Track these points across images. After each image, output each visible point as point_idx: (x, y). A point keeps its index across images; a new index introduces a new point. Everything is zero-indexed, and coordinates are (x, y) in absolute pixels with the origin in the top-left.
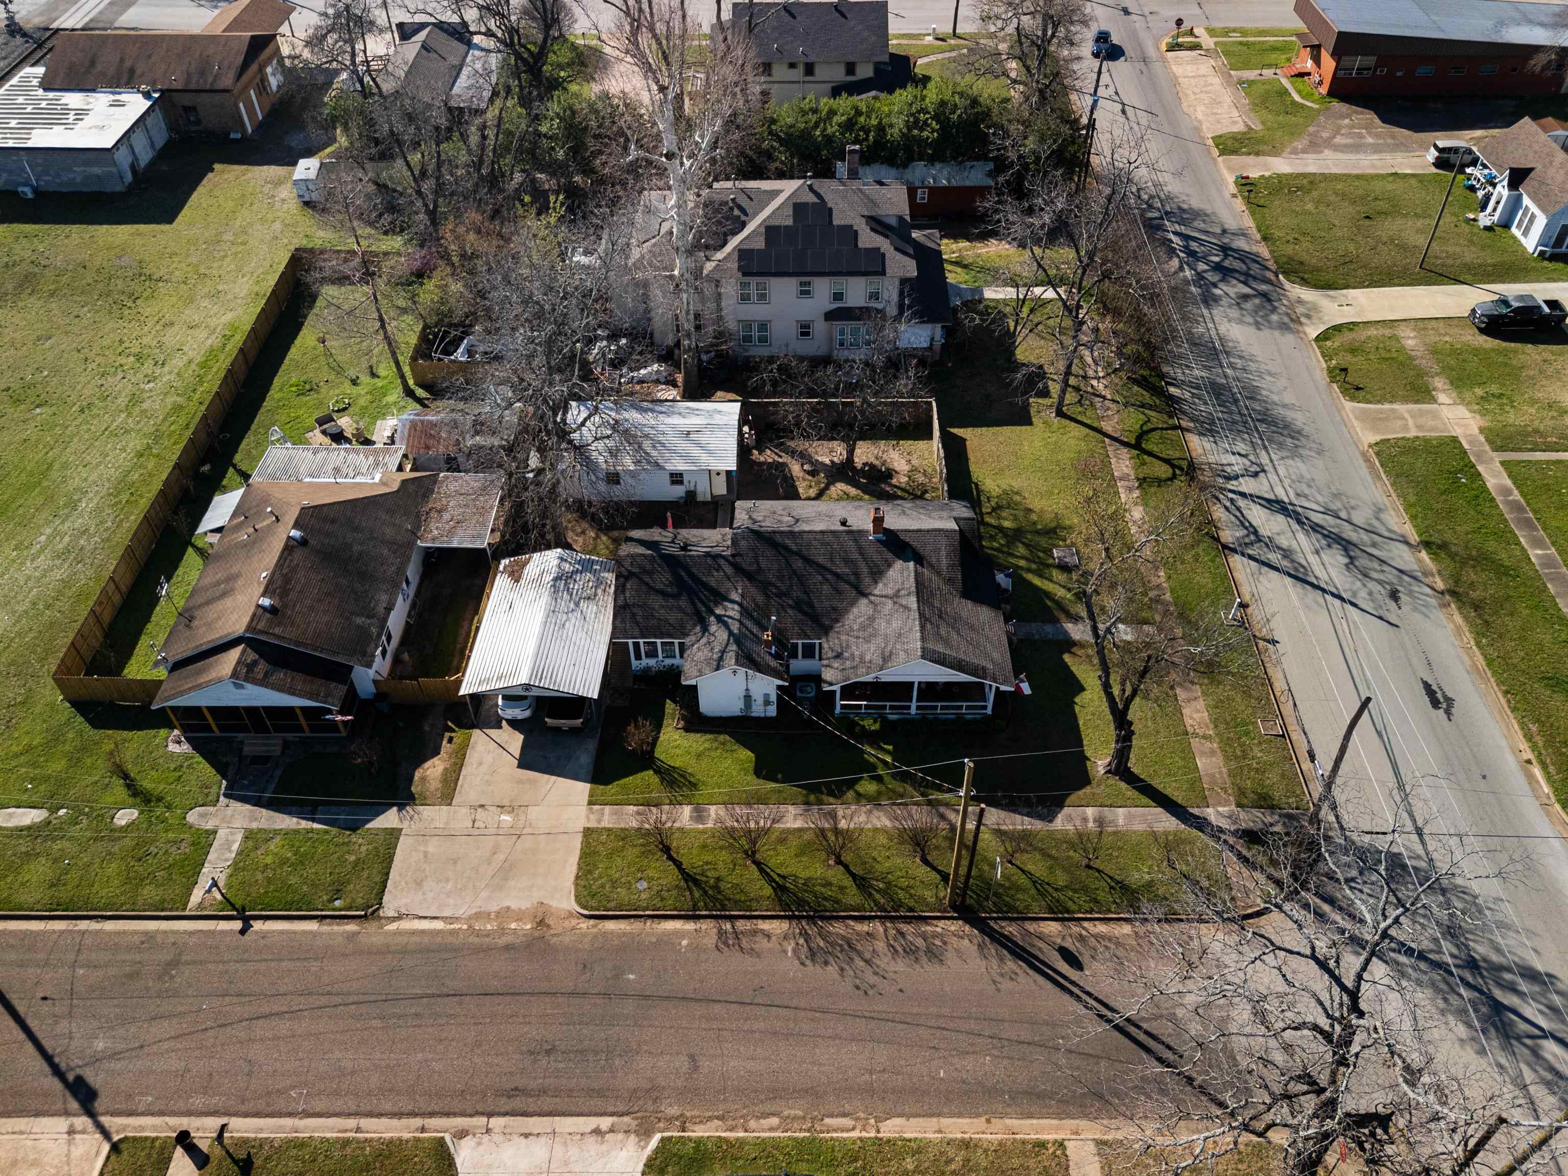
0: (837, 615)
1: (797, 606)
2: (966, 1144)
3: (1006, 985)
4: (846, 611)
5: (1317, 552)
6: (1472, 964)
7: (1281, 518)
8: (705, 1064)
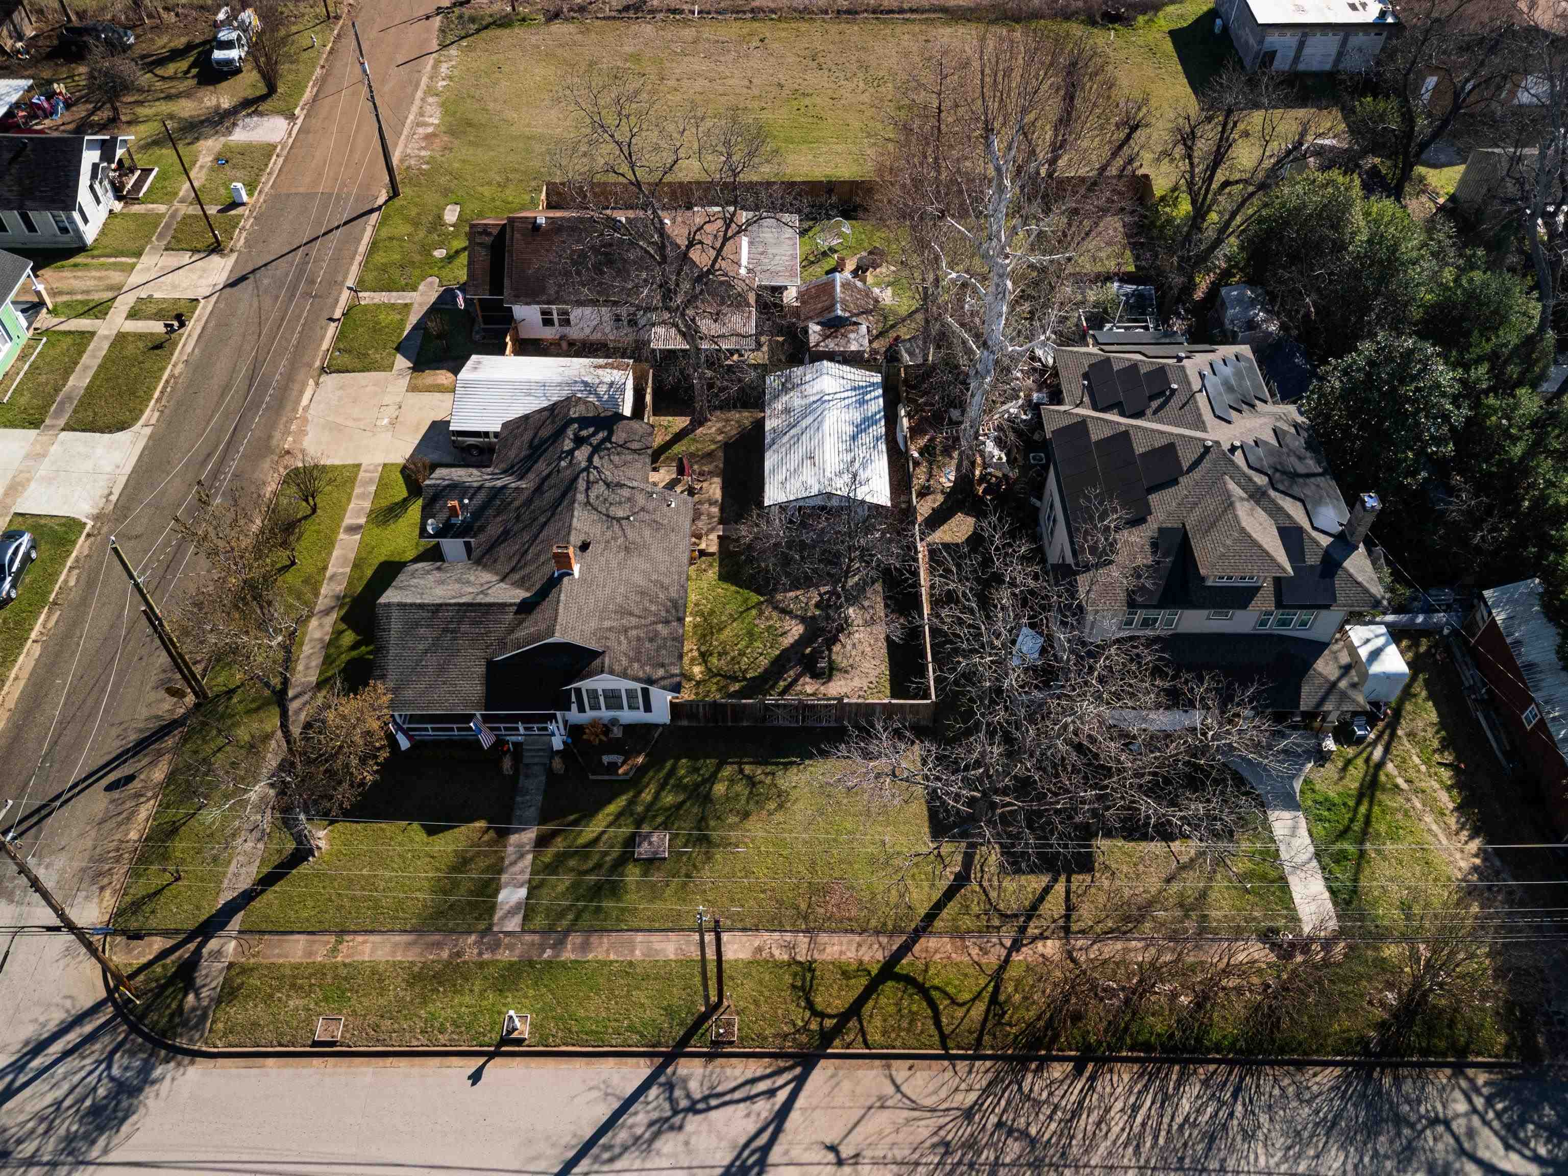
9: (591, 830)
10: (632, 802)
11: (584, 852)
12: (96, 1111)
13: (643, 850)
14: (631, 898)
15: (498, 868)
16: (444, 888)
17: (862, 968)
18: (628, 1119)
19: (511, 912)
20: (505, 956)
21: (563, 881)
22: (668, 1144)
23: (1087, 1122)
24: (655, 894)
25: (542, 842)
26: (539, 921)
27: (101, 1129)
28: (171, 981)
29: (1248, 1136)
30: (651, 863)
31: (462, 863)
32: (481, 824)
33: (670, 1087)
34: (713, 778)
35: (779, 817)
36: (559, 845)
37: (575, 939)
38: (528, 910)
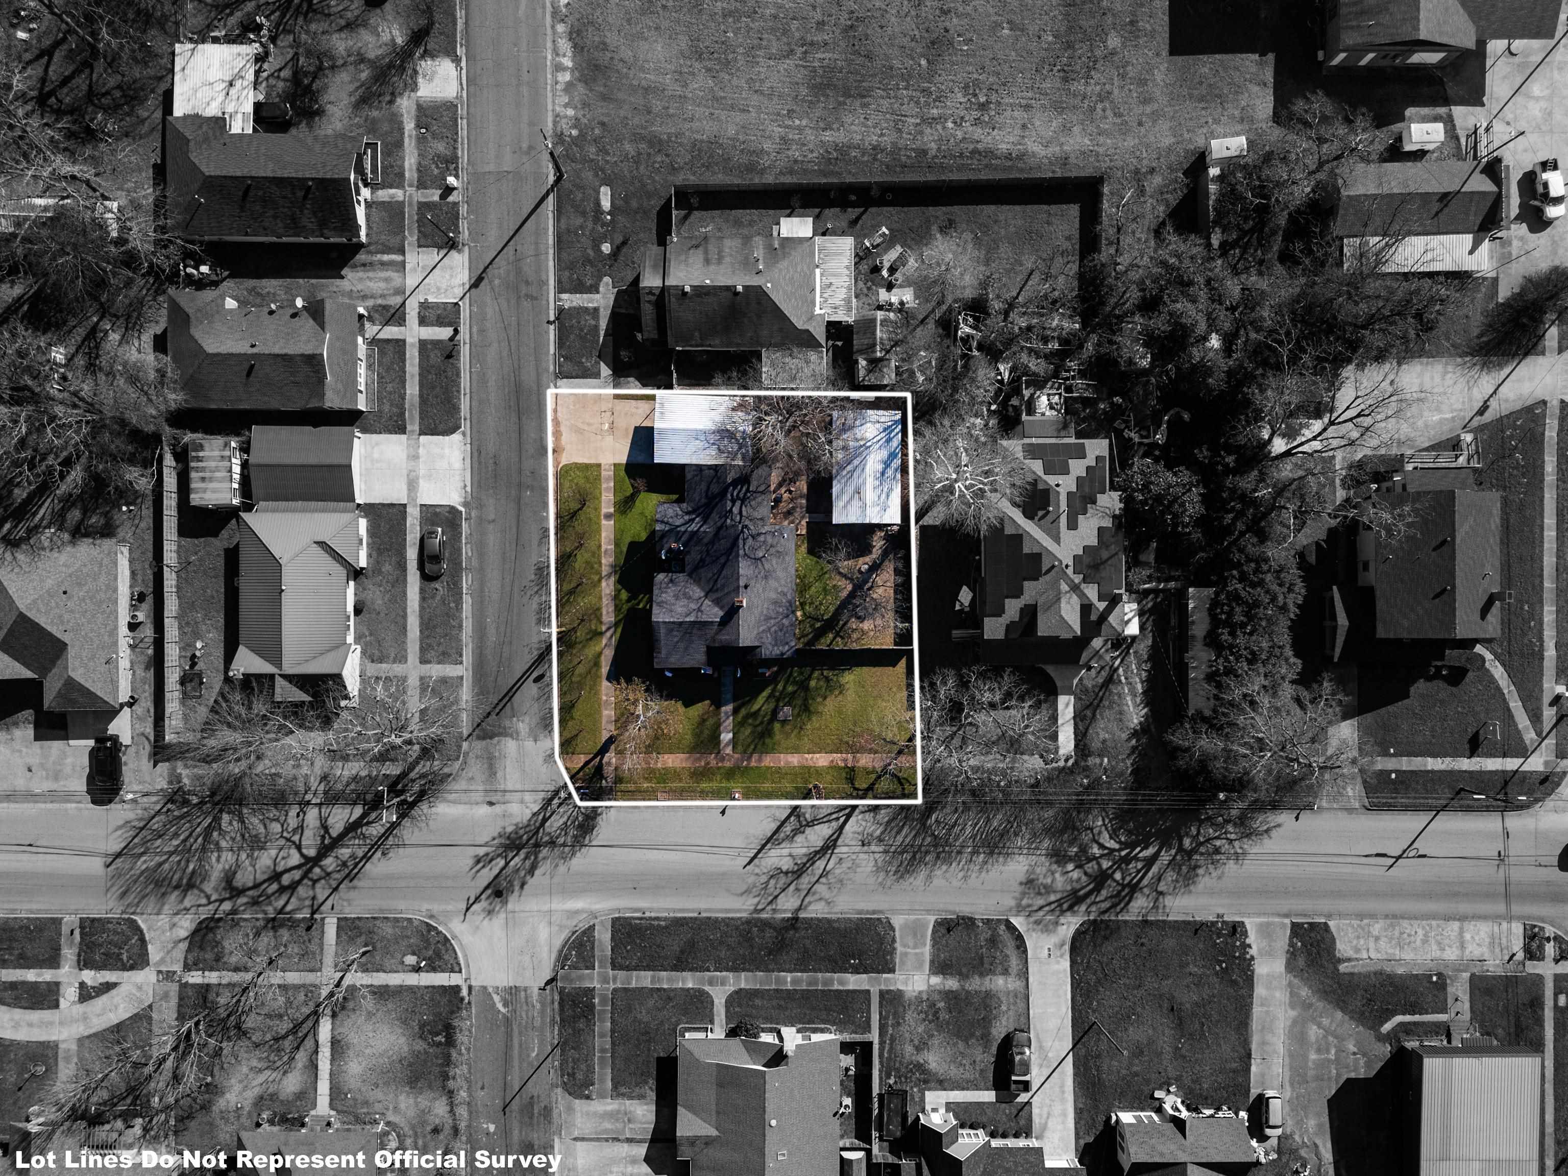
0: (698, 582)
1: (702, 560)
2: (461, 626)
3: (527, 650)
4: (699, 585)
5: (790, 855)
6: (537, 845)
7: (820, 843)
8: (491, 527)
9: (756, 707)
10: (774, 690)
11: (755, 715)
12: (581, 826)
13: (781, 716)
14: (778, 736)
15: (718, 725)
16: (697, 735)
17: (874, 771)
18: (784, 829)
19: (727, 745)
20: (728, 764)
21: (748, 731)
22: (799, 838)
23: (957, 829)
24: (787, 736)
25: (736, 711)
26: (740, 748)
27: (586, 833)
28: (594, 775)
29: (1016, 834)
30: (784, 722)
31: (703, 721)
32: (707, 702)
33: (798, 816)
34: (809, 678)
35: (840, 698)
36: (743, 712)
37: (755, 757)
38: (734, 742)
